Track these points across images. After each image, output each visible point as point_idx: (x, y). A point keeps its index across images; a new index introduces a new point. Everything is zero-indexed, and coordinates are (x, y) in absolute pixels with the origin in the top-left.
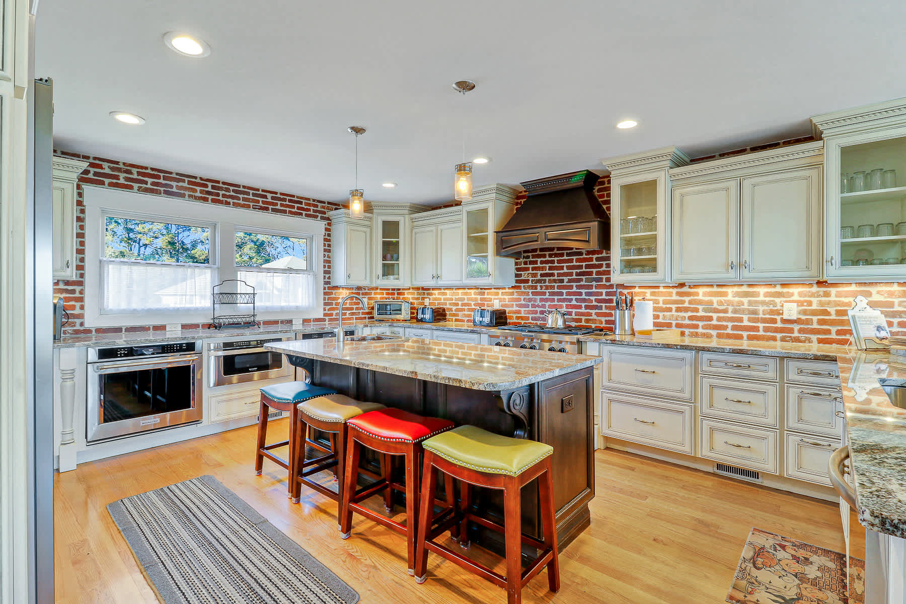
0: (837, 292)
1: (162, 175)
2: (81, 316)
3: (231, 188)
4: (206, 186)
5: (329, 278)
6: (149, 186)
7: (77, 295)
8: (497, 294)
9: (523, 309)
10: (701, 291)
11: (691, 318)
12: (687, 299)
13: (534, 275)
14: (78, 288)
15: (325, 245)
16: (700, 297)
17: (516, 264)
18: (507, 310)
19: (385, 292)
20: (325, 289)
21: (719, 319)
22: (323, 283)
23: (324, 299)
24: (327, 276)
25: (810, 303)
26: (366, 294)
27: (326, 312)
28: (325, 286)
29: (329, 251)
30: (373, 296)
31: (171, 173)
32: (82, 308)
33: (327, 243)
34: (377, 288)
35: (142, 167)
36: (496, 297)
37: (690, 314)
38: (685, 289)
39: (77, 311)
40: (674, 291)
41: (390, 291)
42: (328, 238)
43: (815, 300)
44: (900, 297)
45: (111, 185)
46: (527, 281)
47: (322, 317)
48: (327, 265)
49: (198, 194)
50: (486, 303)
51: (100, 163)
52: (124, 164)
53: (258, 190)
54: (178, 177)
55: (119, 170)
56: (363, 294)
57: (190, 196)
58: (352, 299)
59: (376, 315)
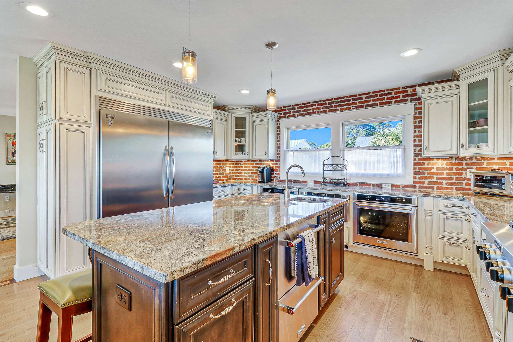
1: (306, 105)
2: (279, 174)
4: (326, 104)
5: (420, 150)
6: (301, 113)
7: (279, 165)
15: (414, 123)
20: (415, 160)
22: (413, 155)
23: (415, 169)
24: (418, 149)
26: (473, 164)
27: (417, 180)
28: (415, 157)
29: (421, 127)
31: (310, 103)
32: (280, 171)
33: (417, 120)
35: (299, 105)
39: (278, 172)
42: (419, 115)
45: (288, 117)
47: (411, 183)
48: (417, 139)
49: (322, 110)
51: (285, 108)
52: (293, 105)
53: (356, 96)
54: (313, 104)
55: (291, 109)
56: (467, 164)
57: (318, 112)
58: (452, 169)
59: (472, 187)
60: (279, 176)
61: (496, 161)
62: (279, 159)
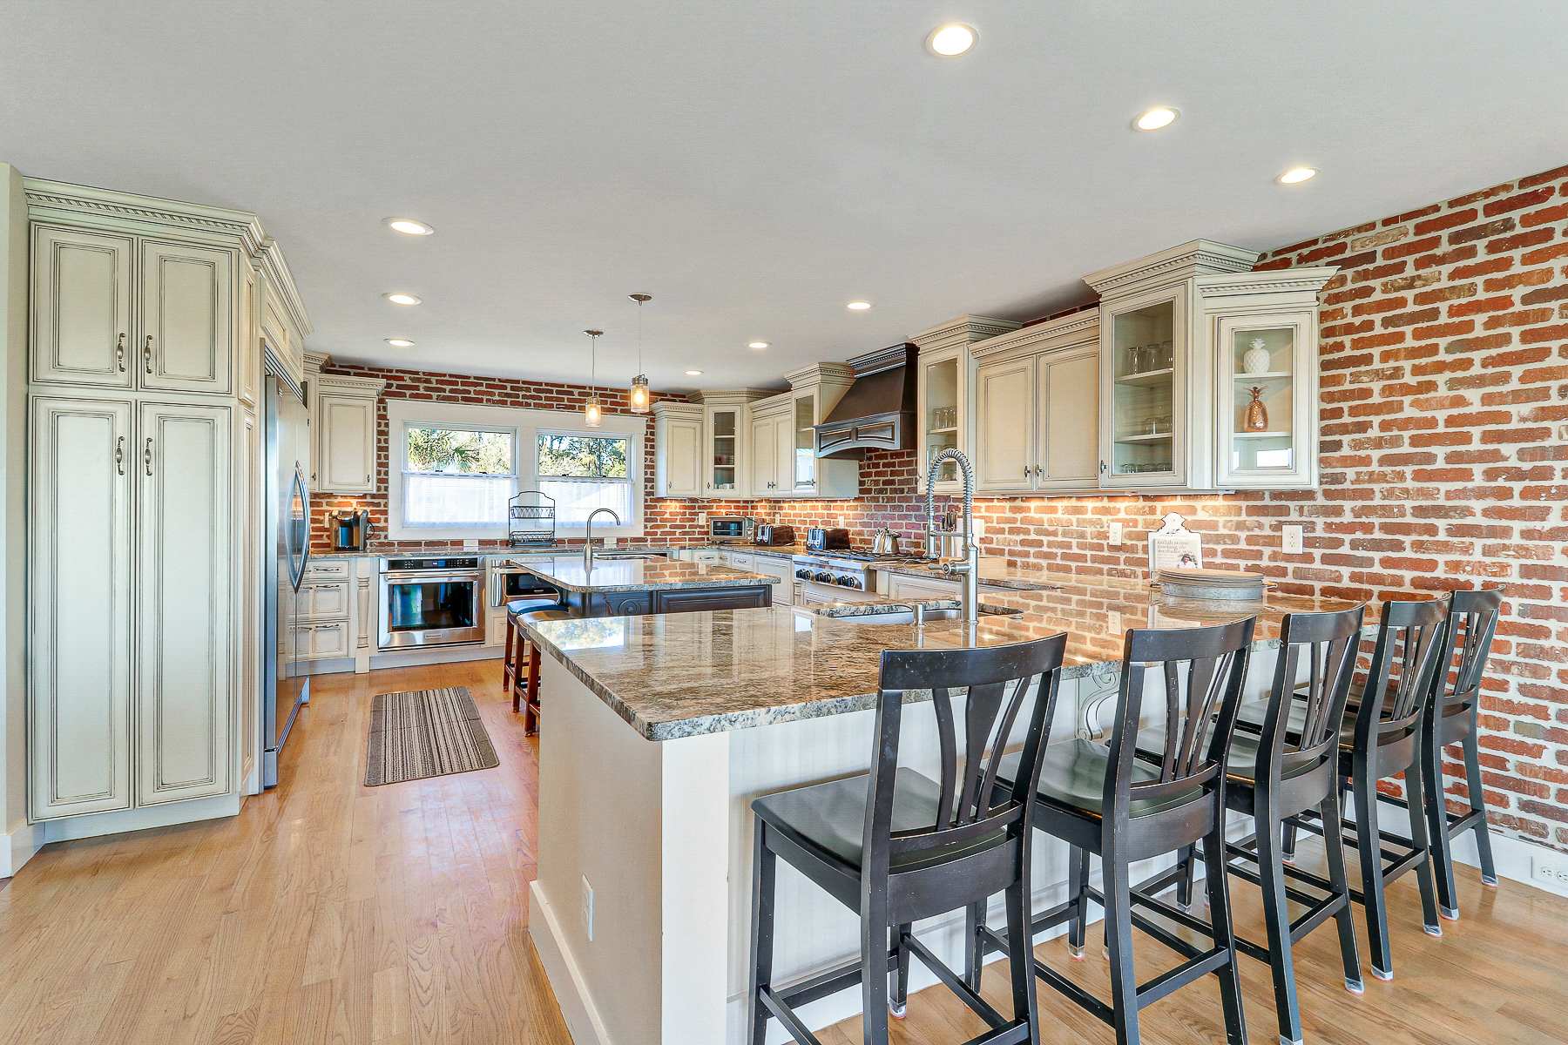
0: (1163, 507)
1: (459, 380)
2: (385, 529)
3: (532, 387)
4: (505, 388)
5: (652, 487)
6: (447, 394)
7: (382, 508)
8: (842, 508)
9: (866, 529)
10: (1033, 504)
11: (1023, 542)
12: (1019, 516)
13: (876, 483)
14: (382, 501)
15: (646, 446)
16: (1032, 514)
17: (861, 467)
18: (852, 529)
19: (732, 505)
20: (646, 501)
21: (1050, 544)
22: (643, 493)
23: (646, 514)
24: (649, 485)
25: (1135, 523)
26: (704, 507)
27: (648, 530)
28: (647, 497)
29: (653, 454)
30: (714, 510)
31: (468, 378)
32: (386, 520)
33: (649, 444)
34: (720, 501)
35: (440, 375)
36: (841, 512)
37: (1022, 537)
38: (1018, 503)
39: (382, 524)
40: (1007, 505)
41: (742, 504)
42: (651, 437)
43: (1140, 518)
44: (1224, 515)
45: (412, 396)
46: (869, 491)
47: (642, 535)
48: (649, 471)
49: (497, 398)
50: (832, 520)
51: (402, 375)
52: (424, 373)
53: (563, 386)
54: (475, 381)
55: (419, 380)
56: (699, 508)
57: (488, 400)
58: (684, 514)
59: (711, 536)
60: (383, 534)
61: (723, 504)
62: (383, 492)
